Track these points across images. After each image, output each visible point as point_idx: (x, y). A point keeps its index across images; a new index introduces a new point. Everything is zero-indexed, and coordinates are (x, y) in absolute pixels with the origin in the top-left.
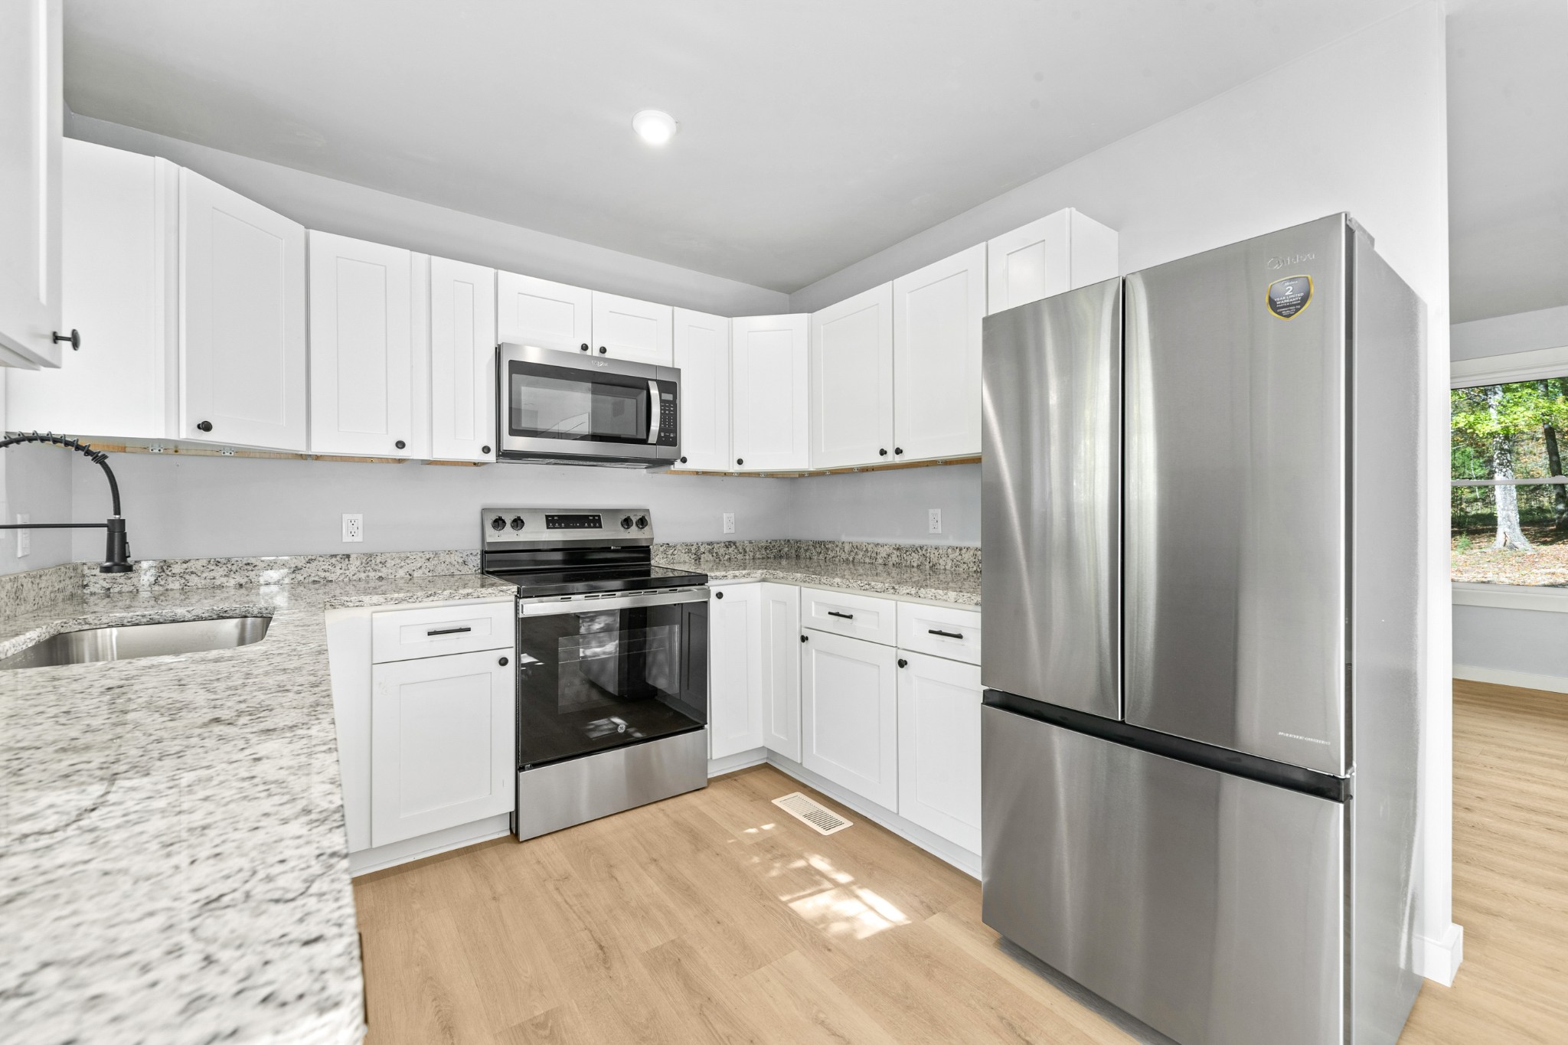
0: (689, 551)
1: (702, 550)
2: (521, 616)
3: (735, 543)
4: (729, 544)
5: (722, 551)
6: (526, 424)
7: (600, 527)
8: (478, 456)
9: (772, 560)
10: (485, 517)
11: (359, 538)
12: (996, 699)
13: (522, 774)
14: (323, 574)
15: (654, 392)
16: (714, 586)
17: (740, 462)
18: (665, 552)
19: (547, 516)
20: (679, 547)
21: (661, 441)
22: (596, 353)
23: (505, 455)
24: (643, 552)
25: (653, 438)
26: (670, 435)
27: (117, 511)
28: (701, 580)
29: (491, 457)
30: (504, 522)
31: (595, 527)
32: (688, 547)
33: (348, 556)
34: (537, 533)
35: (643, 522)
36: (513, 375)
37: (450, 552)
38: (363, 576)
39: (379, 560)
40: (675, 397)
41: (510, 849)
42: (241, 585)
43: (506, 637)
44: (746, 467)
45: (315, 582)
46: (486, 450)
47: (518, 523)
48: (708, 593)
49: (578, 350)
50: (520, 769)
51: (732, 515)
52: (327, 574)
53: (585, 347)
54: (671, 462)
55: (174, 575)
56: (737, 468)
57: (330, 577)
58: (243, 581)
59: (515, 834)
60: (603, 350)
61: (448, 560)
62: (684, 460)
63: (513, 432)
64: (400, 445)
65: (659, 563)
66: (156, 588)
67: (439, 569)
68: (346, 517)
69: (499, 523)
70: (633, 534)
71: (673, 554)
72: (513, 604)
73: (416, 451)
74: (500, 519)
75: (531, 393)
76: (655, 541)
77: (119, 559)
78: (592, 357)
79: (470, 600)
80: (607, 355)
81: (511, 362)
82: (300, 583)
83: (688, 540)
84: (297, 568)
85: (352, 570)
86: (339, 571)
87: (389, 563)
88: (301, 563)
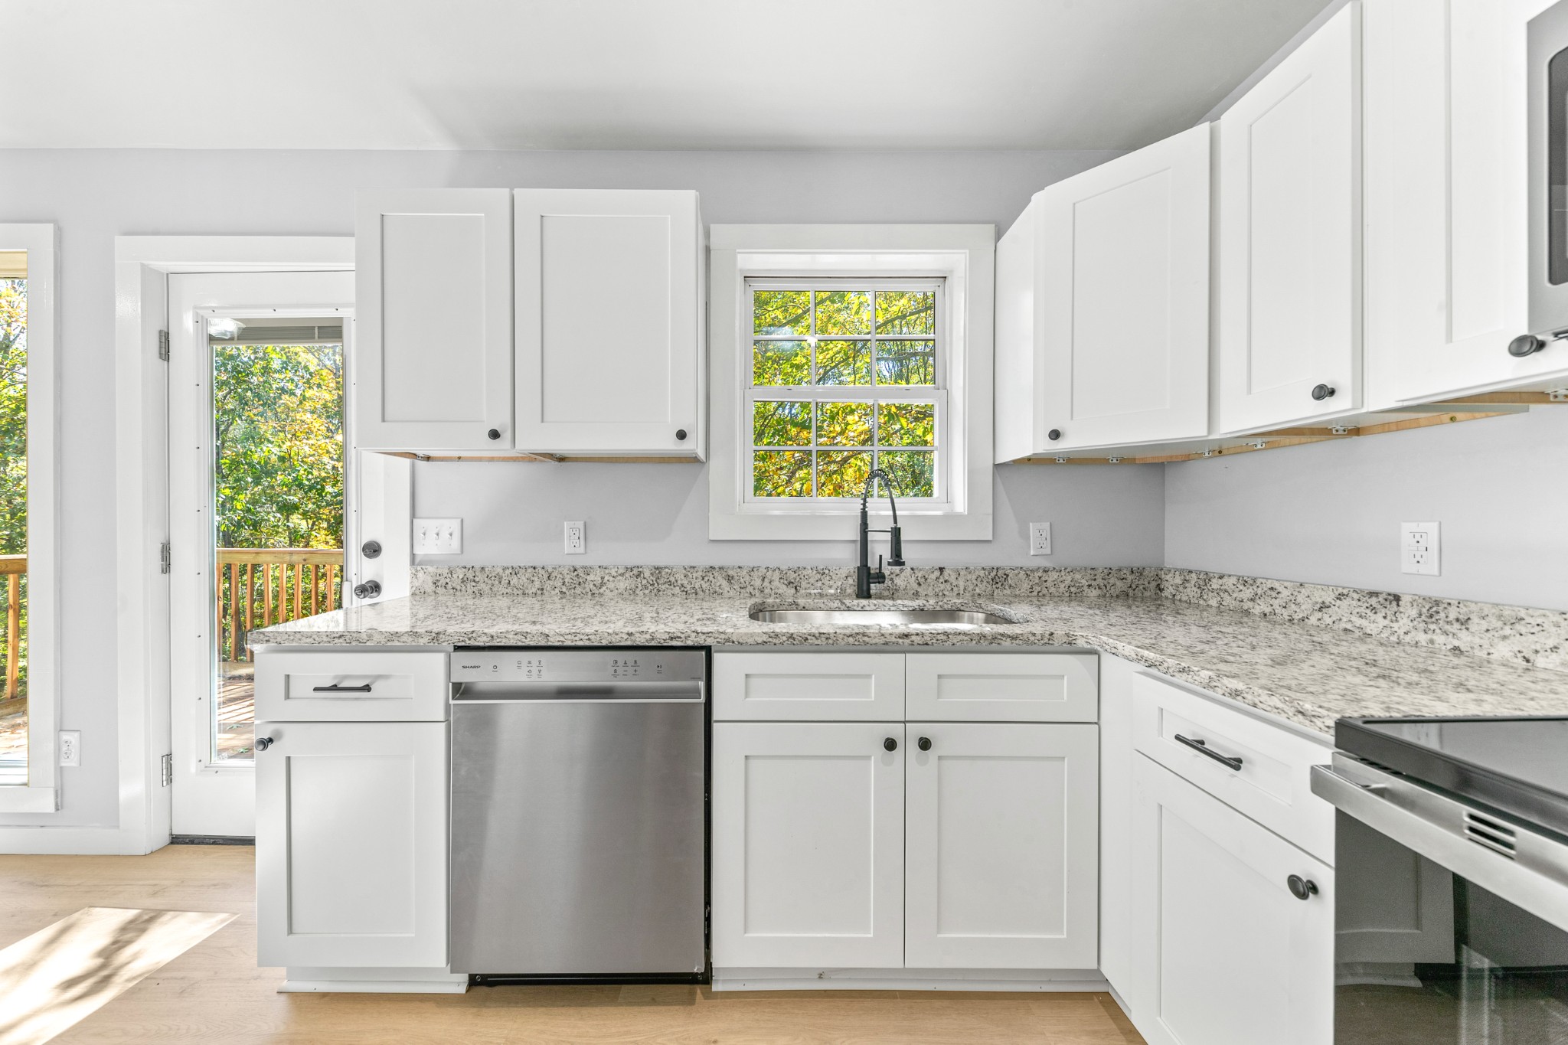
14: (1358, 621)
27: (895, 522)
33: (1397, 598)
38: (1423, 638)
39: (1454, 614)
45: (1346, 631)
52: (1365, 623)
57: (1369, 628)
58: (1267, 610)
84: (1323, 607)
85: (1403, 624)
86: (1383, 622)
87: (1476, 624)
88: (1329, 598)
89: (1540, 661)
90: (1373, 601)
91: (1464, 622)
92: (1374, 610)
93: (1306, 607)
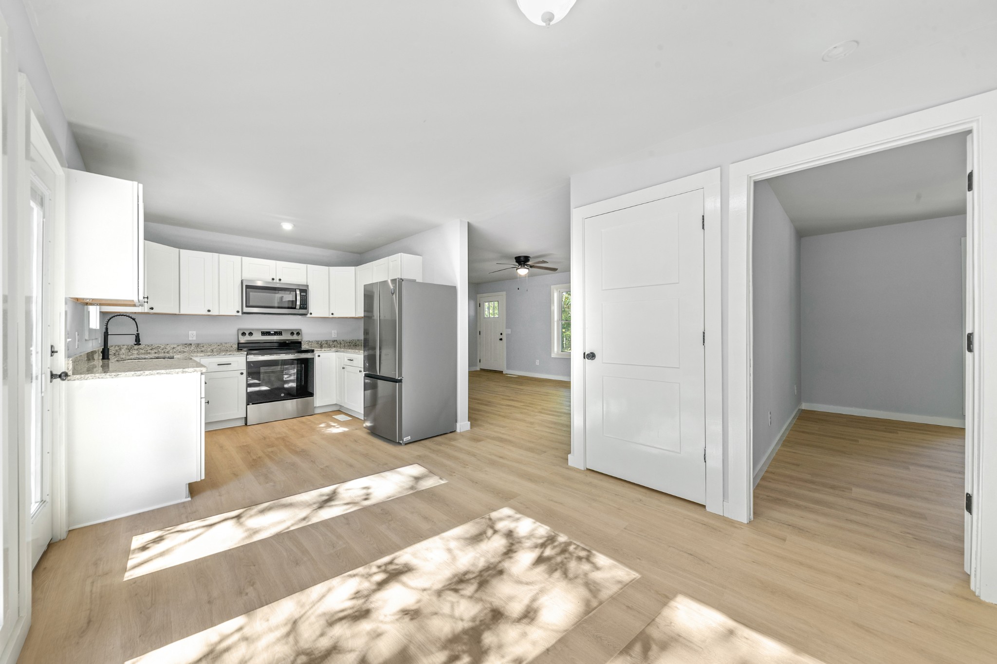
0: (318, 343)
1: (323, 343)
2: (248, 360)
3: (336, 341)
4: (334, 341)
5: (331, 343)
6: (251, 304)
7: (282, 335)
8: (235, 314)
9: (352, 347)
10: (239, 332)
11: (195, 338)
12: (367, 375)
13: (248, 406)
14: (183, 350)
15: (298, 292)
16: (317, 353)
17: (332, 314)
18: (308, 344)
19: (262, 332)
20: (314, 342)
21: (300, 308)
22: (278, 281)
23: (243, 313)
24: (299, 343)
25: (298, 307)
26: (304, 305)
27: (137, 331)
28: (313, 351)
29: (240, 314)
30: (245, 334)
31: (280, 335)
32: (317, 342)
33: (191, 344)
34: (257, 337)
35: (298, 334)
36: (247, 289)
37: (226, 343)
38: (196, 350)
39: (201, 345)
40: (306, 294)
41: (245, 428)
42: (156, 353)
43: (243, 367)
44: (335, 316)
45: (179, 352)
46: (238, 312)
47: (251, 334)
48: (314, 355)
49: (271, 280)
50: (248, 404)
51: (336, 331)
52: (184, 350)
53: (273, 279)
54: (306, 315)
55: (135, 349)
56: (331, 316)
57: (185, 350)
58: (156, 351)
59: (246, 424)
60: (280, 280)
61: (226, 346)
62: (311, 314)
63: (247, 306)
64: (209, 311)
65: (304, 347)
66: (129, 353)
67: (223, 348)
68: (190, 332)
69: (244, 334)
70: (295, 337)
71: (311, 344)
72: (245, 357)
73: (214, 312)
74: (244, 333)
75: (253, 294)
76: (303, 340)
77: (138, 341)
78: (276, 283)
79: (231, 356)
80: (282, 281)
81: (246, 286)
82: (175, 352)
83: (318, 339)
84: (174, 348)
85: (192, 348)
86: (188, 349)
87: (205, 346)
88: (175, 346)
89: (214, 350)
90: (186, 345)
91: (203, 347)
92: (186, 347)
93: (169, 349)
